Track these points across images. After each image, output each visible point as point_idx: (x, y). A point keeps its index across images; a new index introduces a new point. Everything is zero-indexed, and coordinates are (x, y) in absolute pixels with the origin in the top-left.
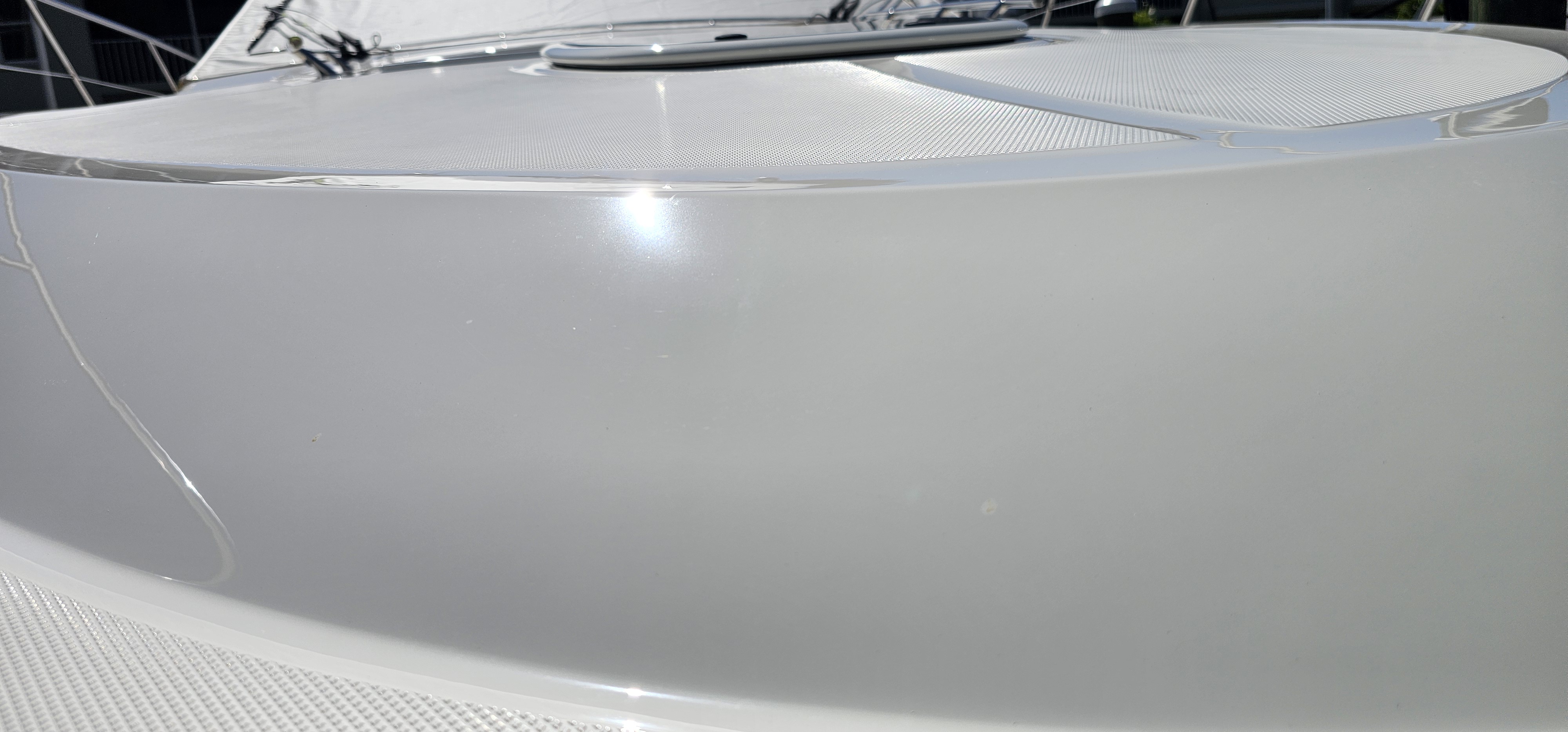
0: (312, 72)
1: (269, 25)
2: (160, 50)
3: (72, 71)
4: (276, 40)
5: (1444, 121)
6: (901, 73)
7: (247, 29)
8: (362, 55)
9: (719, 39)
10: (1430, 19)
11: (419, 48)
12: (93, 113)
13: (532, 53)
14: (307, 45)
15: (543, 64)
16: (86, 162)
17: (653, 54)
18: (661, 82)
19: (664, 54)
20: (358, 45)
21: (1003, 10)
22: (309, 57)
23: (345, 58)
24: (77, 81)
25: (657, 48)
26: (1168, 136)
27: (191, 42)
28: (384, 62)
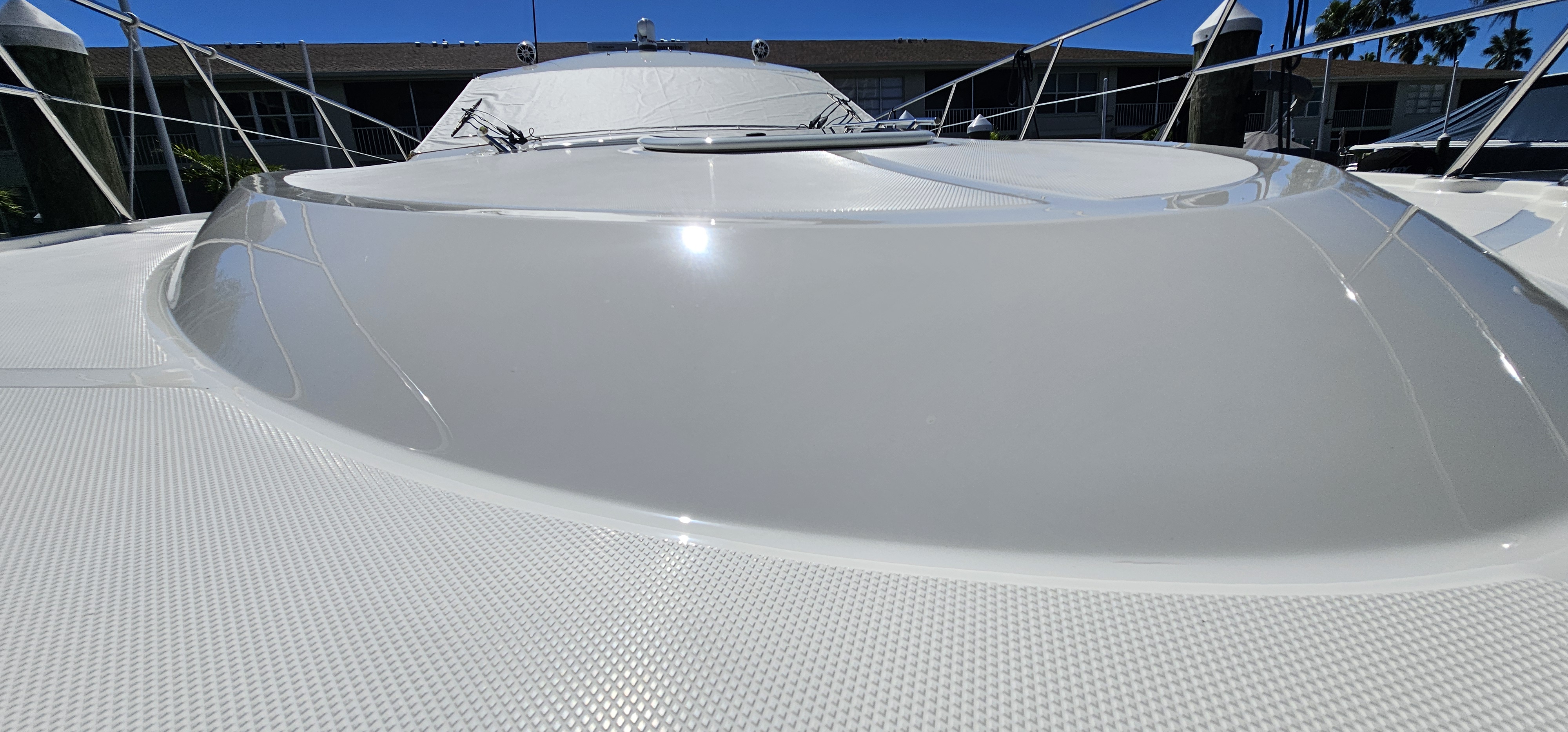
0: (493, 150)
1: (465, 121)
2: (395, 133)
3: (342, 145)
4: (469, 129)
5: (1170, 200)
6: (862, 160)
7: (451, 122)
8: (523, 140)
9: (748, 135)
10: (1167, 140)
11: (558, 137)
12: (355, 171)
13: (633, 142)
14: (490, 133)
15: (639, 148)
16: (351, 198)
17: (704, 144)
18: (711, 160)
19: (714, 143)
20: (520, 134)
21: (915, 126)
22: (492, 141)
23: (513, 142)
24: (345, 150)
25: (709, 140)
26: (1030, 201)
27: (414, 130)
28: (537, 146)
